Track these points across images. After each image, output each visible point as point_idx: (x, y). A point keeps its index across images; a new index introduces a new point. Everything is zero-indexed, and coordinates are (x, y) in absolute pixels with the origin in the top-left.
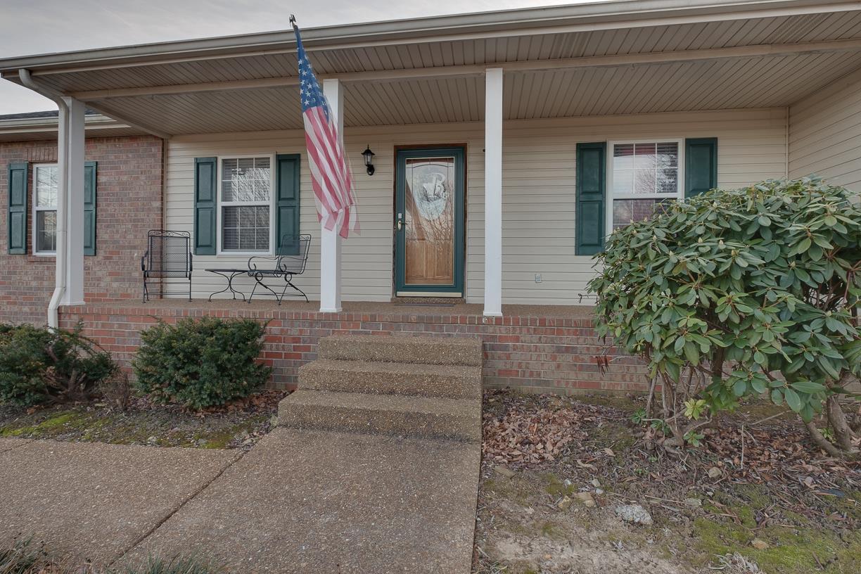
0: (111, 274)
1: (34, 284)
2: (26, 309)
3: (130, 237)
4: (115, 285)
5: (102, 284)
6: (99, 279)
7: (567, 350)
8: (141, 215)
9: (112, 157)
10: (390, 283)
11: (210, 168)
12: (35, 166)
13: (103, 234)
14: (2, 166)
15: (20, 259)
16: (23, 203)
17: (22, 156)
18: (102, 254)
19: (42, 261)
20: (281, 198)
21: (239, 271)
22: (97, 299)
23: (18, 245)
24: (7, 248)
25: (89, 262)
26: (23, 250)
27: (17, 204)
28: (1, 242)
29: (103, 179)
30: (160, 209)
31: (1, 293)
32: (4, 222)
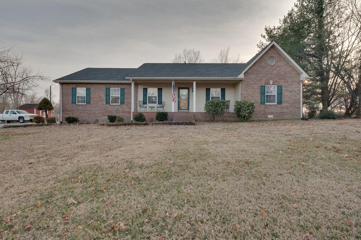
0: (127, 108)
1: (111, 109)
4: (128, 109)
6: (125, 109)
9: (127, 87)
10: (177, 109)
11: (146, 90)
12: (111, 88)
13: (126, 101)
14: (104, 88)
15: (108, 105)
16: (109, 95)
17: (108, 86)
18: (125, 104)
19: (113, 105)
20: (159, 95)
21: (154, 107)
22: (124, 112)
23: (108, 102)
24: (105, 103)
25: (123, 105)
26: (109, 103)
27: (108, 95)
28: (104, 102)
29: (125, 91)
30: (137, 96)
31: (104, 111)
32: (104, 98)
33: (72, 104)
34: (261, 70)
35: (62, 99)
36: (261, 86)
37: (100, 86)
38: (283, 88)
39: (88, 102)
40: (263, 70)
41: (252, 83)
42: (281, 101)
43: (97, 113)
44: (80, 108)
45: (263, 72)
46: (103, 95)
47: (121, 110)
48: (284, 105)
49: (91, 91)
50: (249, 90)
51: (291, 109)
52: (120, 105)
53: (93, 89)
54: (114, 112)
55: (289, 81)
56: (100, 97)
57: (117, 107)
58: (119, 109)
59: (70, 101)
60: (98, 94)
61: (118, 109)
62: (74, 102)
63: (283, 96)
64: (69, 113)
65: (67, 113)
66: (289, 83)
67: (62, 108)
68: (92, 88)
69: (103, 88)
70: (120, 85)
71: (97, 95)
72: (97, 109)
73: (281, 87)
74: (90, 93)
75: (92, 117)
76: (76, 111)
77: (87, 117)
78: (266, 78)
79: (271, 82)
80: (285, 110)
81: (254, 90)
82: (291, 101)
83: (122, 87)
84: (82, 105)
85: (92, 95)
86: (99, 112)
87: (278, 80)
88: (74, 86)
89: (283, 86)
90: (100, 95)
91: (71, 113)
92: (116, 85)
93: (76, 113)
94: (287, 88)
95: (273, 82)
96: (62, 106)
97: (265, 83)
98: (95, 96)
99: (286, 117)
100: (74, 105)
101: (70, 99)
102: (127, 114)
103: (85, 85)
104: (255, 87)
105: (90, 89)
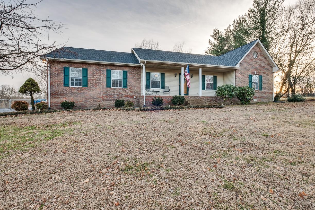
0: (130, 92)
1: (113, 93)
2: (111, 98)
3: (134, 85)
4: (131, 94)
5: (129, 93)
6: (128, 93)
7: (208, 100)
8: (136, 81)
9: (130, 70)
10: (178, 94)
11: (149, 74)
12: (112, 70)
13: (128, 84)
14: (105, 70)
15: (109, 89)
16: (110, 78)
17: (109, 68)
18: (128, 88)
19: (115, 89)
20: (161, 80)
21: (159, 91)
22: (127, 96)
23: (108, 86)
24: (106, 86)
25: (126, 89)
26: (110, 87)
27: (108, 77)
28: (104, 85)
29: (128, 74)
30: (140, 80)
31: (104, 95)
32: (105, 81)
33: (64, 86)
34: (249, 62)
35: (50, 81)
36: (249, 75)
37: (100, 67)
38: (263, 78)
39: (86, 85)
40: (250, 62)
41: (243, 72)
42: (262, 87)
43: (96, 97)
44: (75, 91)
45: (250, 64)
46: (103, 77)
47: (123, 94)
48: (264, 91)
49: (88, 72)
50: (241, 78)
51: (267, 94)
52: (122, 89)
53: (92, 70)
54: (116, 96)
55: (266, 72)
56: (100, 80)
57: (119, 90)
58: (122, 93)
59: (62, 84)
60: (97, 76)
61: (120, 93)
62: (66, 84)
63: (263, 84)
64: (60, 97)
65: (58, 97)
66: (266, 74)
67: (50, 91)
68: (90, 69)
69: (103, 70)
70: (122, 68)
71: (97, 78)
72: (96, 93)
73: (262, 76)
74: (87, 74)
75: (90, 102)
76: (69, 95)
77: (84, 102)
78: (252, 69)
79: (256, 72)
80: (264, 95)
81: (245, 78)
82: (267, 88)
83: (125, 70)
84: (78, 88)
85: (90, 77)
86: (99, 96)
87: (260, 71)
88: (67, 65)
89: (263, 76)
90: (100, 78)
91: (63, 97)
92: (118, 68)
93: (69, 97)
94: (265, 78)
95: (257, 72)
96: (50, 89)
97: (251, 73)
98: (93, 78)
99: (265, 100)
100: (66, 87)
101: (61, 80)
102: (130, 98)
103: (81, 65)
104: (245, 76)
105: (87, 70)
